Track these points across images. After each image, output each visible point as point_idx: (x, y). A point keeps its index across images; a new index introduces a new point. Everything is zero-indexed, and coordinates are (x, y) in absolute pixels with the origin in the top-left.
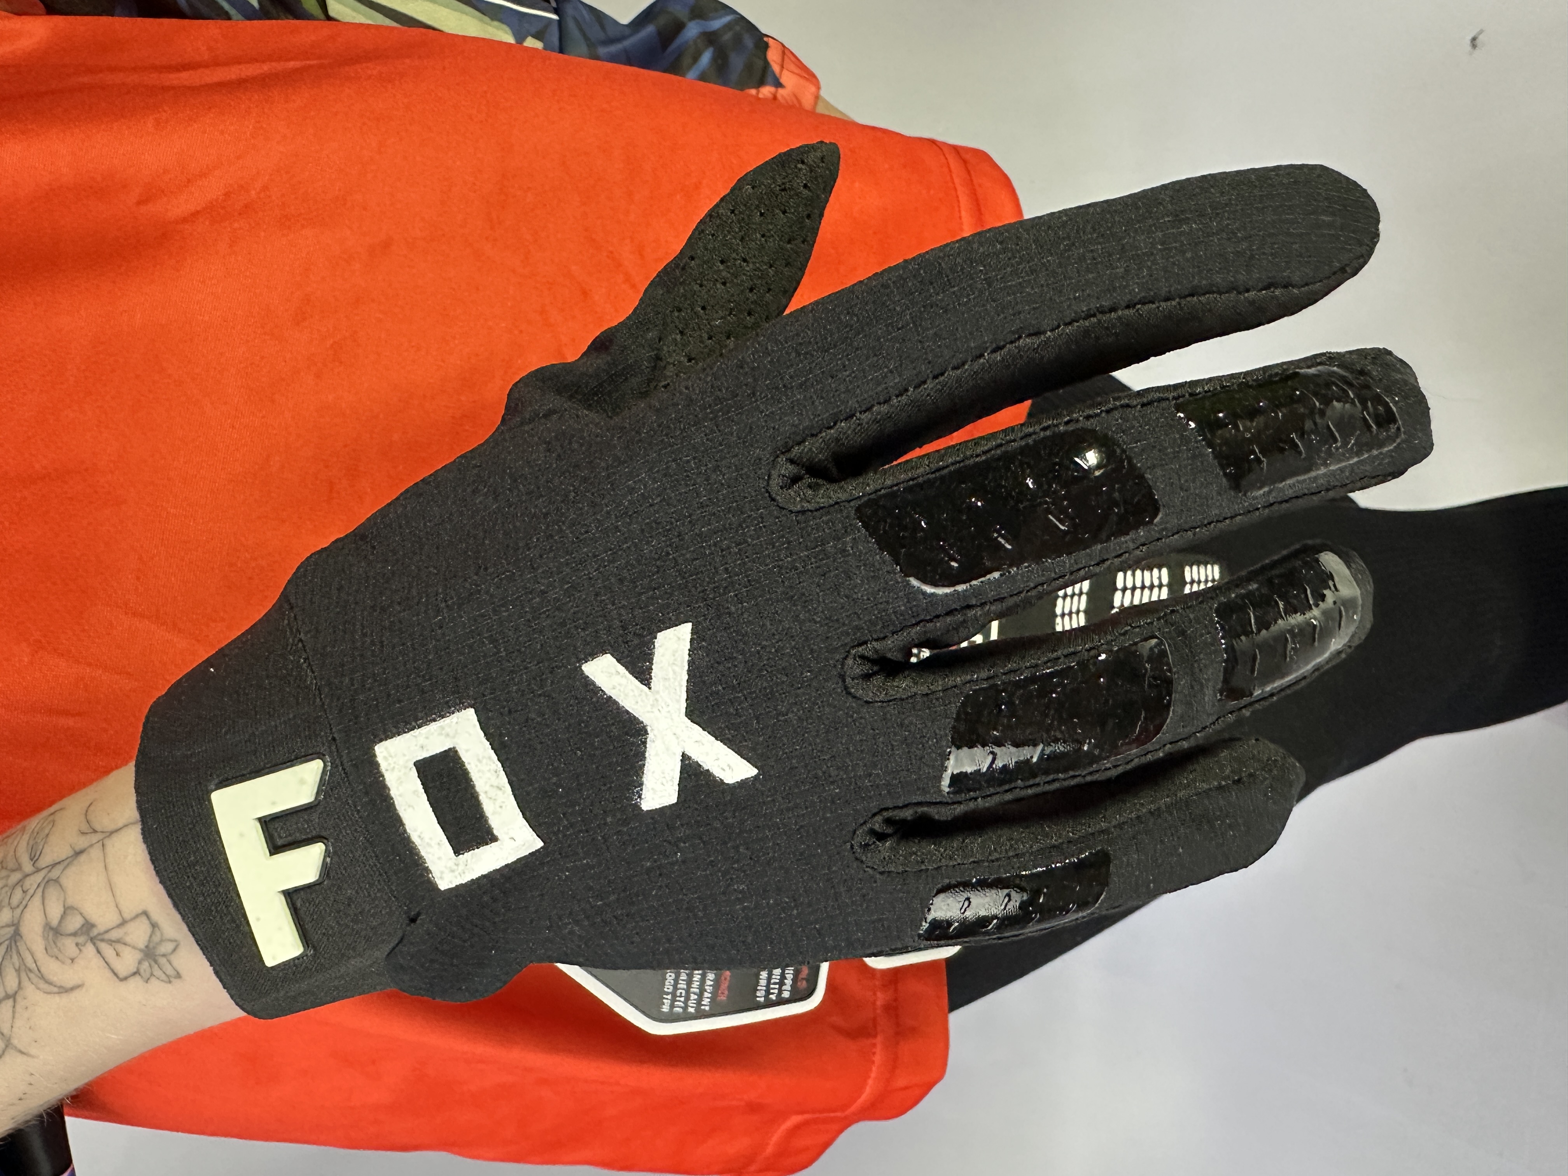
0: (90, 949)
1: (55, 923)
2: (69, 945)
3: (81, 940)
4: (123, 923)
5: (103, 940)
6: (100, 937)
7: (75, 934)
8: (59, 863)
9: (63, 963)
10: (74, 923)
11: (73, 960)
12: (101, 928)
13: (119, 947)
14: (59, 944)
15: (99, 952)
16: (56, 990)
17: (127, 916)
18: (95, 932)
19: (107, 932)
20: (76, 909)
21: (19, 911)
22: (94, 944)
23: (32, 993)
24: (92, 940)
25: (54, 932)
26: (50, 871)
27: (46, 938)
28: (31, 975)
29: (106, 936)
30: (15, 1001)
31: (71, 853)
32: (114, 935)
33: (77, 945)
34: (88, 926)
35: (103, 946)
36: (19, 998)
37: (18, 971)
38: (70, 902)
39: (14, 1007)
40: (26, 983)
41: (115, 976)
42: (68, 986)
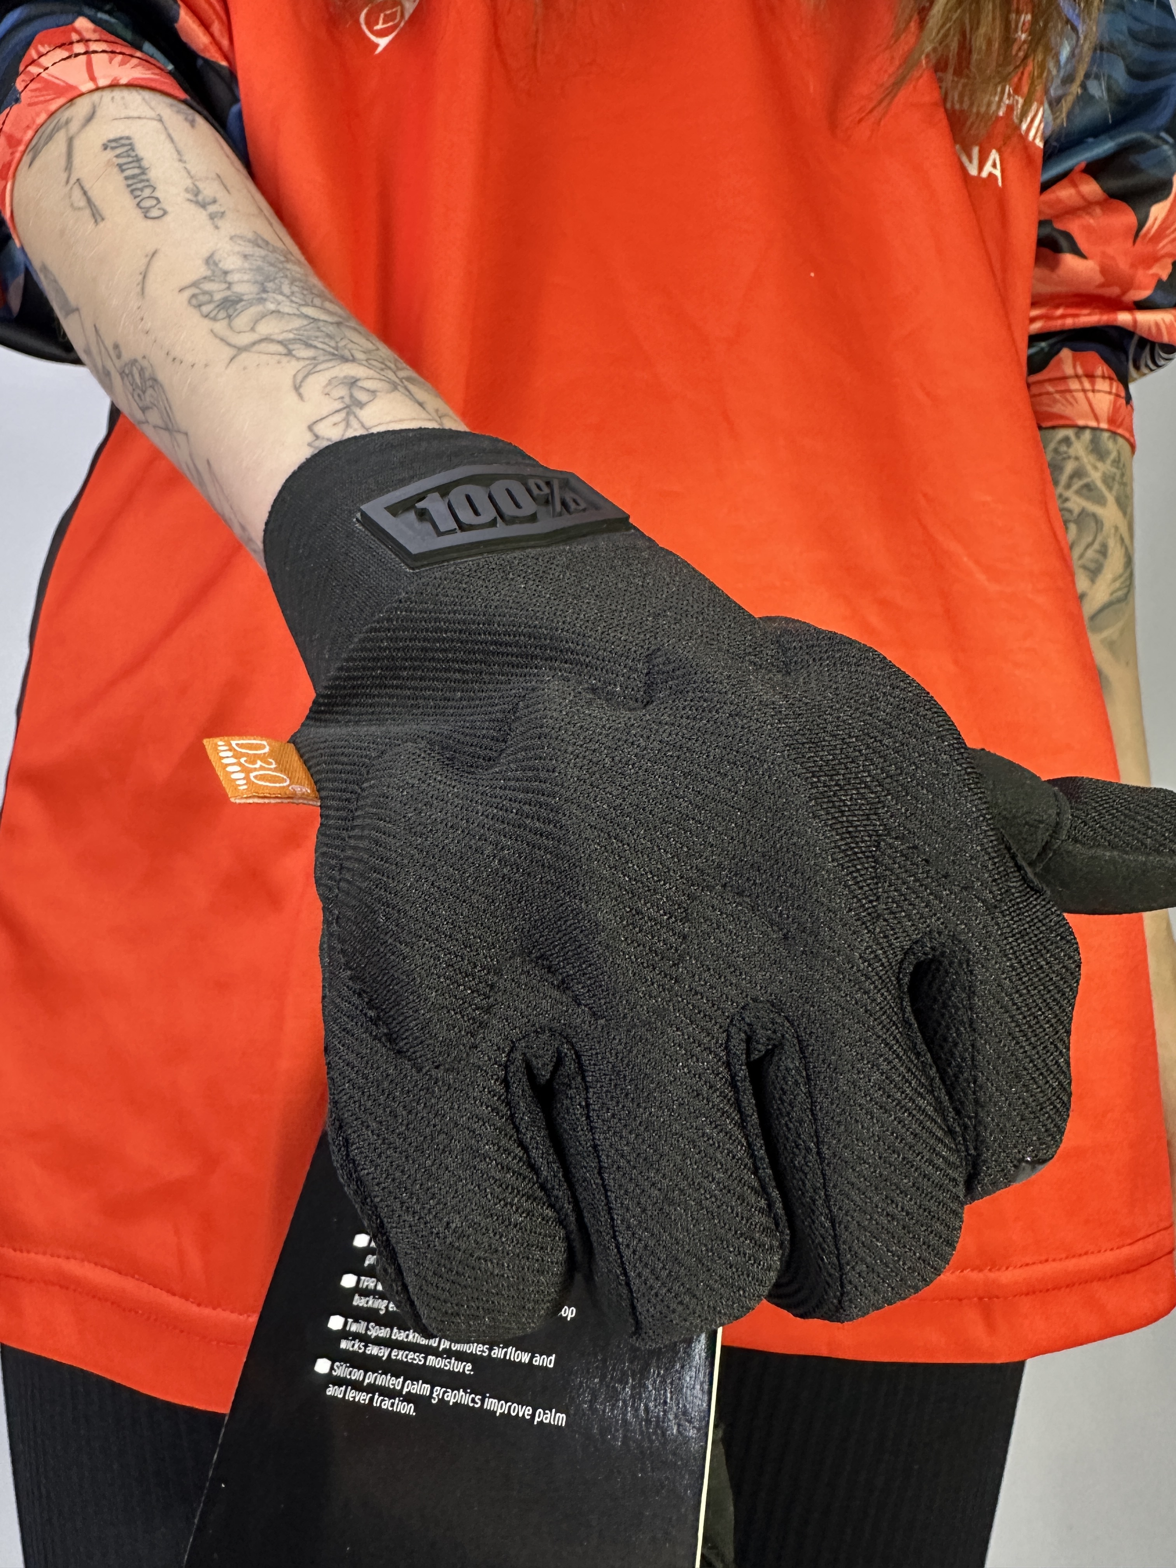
0: (338, 405)
1: (360, 384)
2: (342, 391)
3: (347, 400)
4: (367, 429)
5: (347, 414)
6: (350, 412)
7: (351, 396)
8: (408, 391)
9: (324, 388)
10: (362, 396)
11: (327, 394)
13: (342, 426)
14: (341, 386)
15: (337, 412)
16: (298, 381)
18: (355, 409)
19: (356, 417)
20: (374, 398)
21: (364, 363)
22: (344, 408)
23: (292, 367)
24: (347, 408)
25: (352, 383)
26: (401, 385)
27: (345, 377)
28: (311, 367)
29: (352, 418)
30: (285, 355)
31: (420, 401)
32: (354, 422)
33: (342, 397)
34: (361, 405)
35: (343, 415)
36: (288, 358)
37: (314, 358)
38: (379, 395)
39: (280, 354)
40: (302, 363)
41: (315, 422)
42: (302, 390)
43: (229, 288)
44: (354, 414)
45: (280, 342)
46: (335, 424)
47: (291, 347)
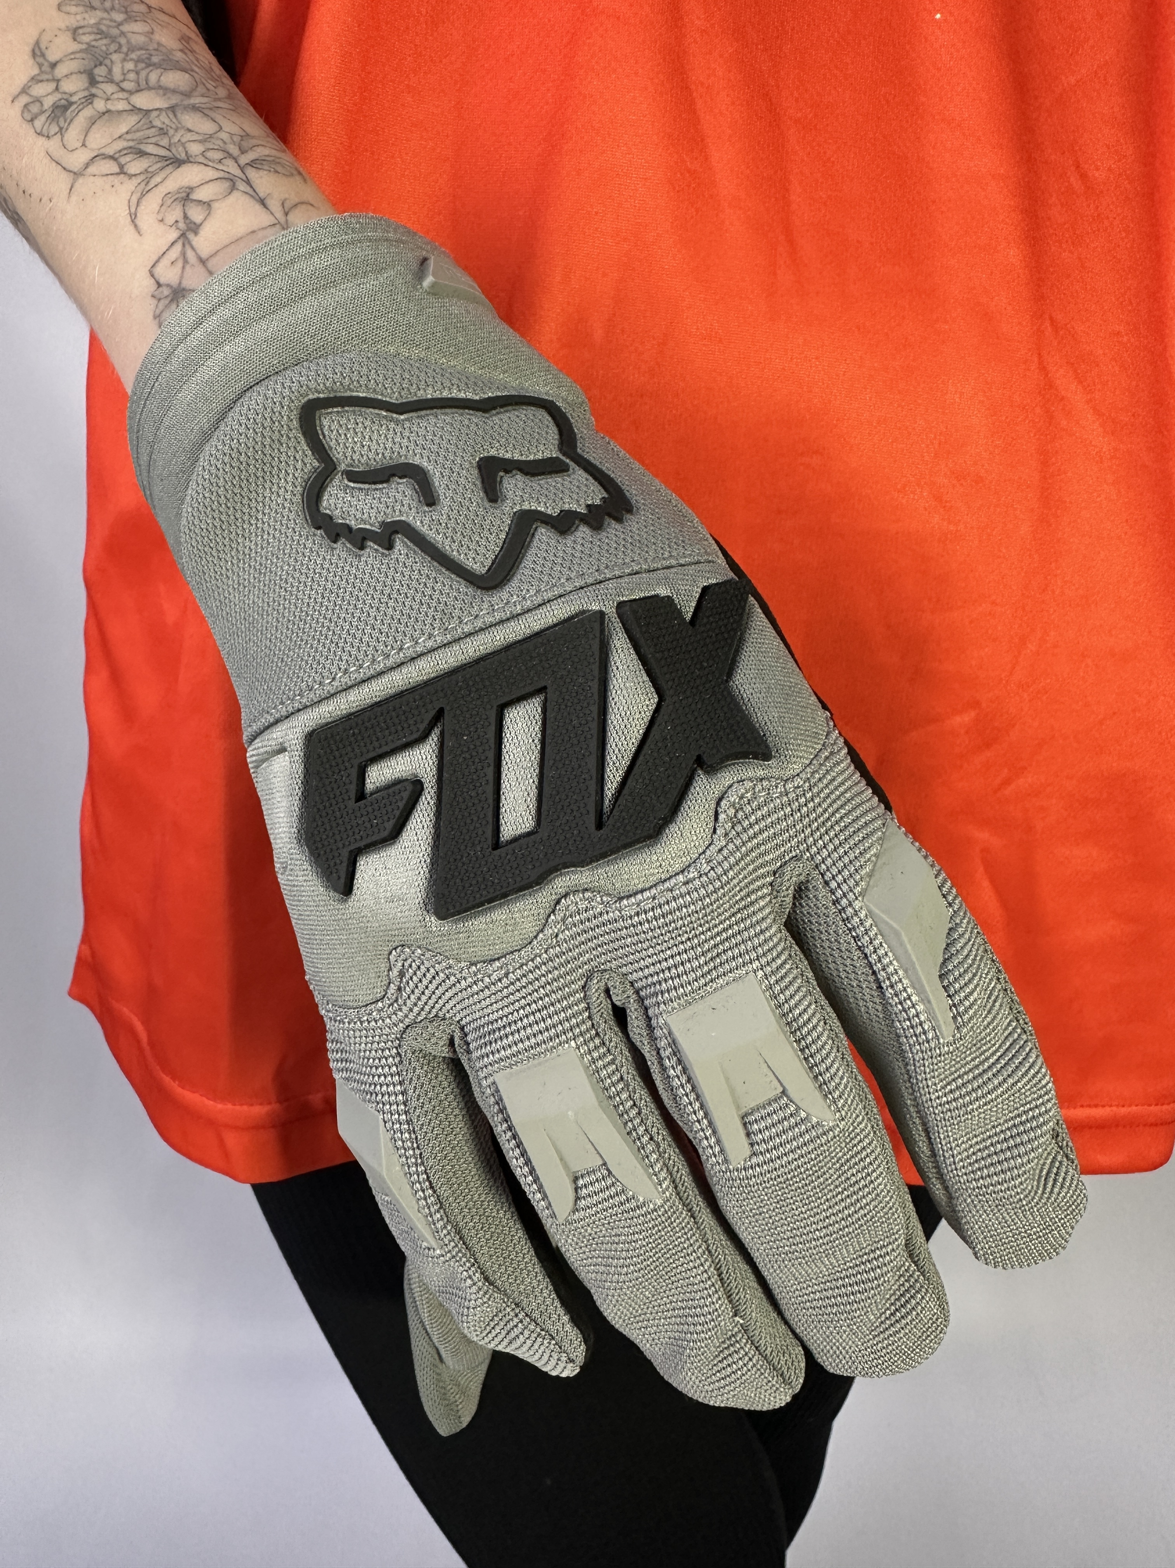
2: (176, 213)
19: (191, 247)
27: (179, 190)
30: (117, 174)
34: (196, 228)
37: (146, 171)
42: (137, 221)
43: (57, 89)
45: (112, 157)
47: (123, 160)
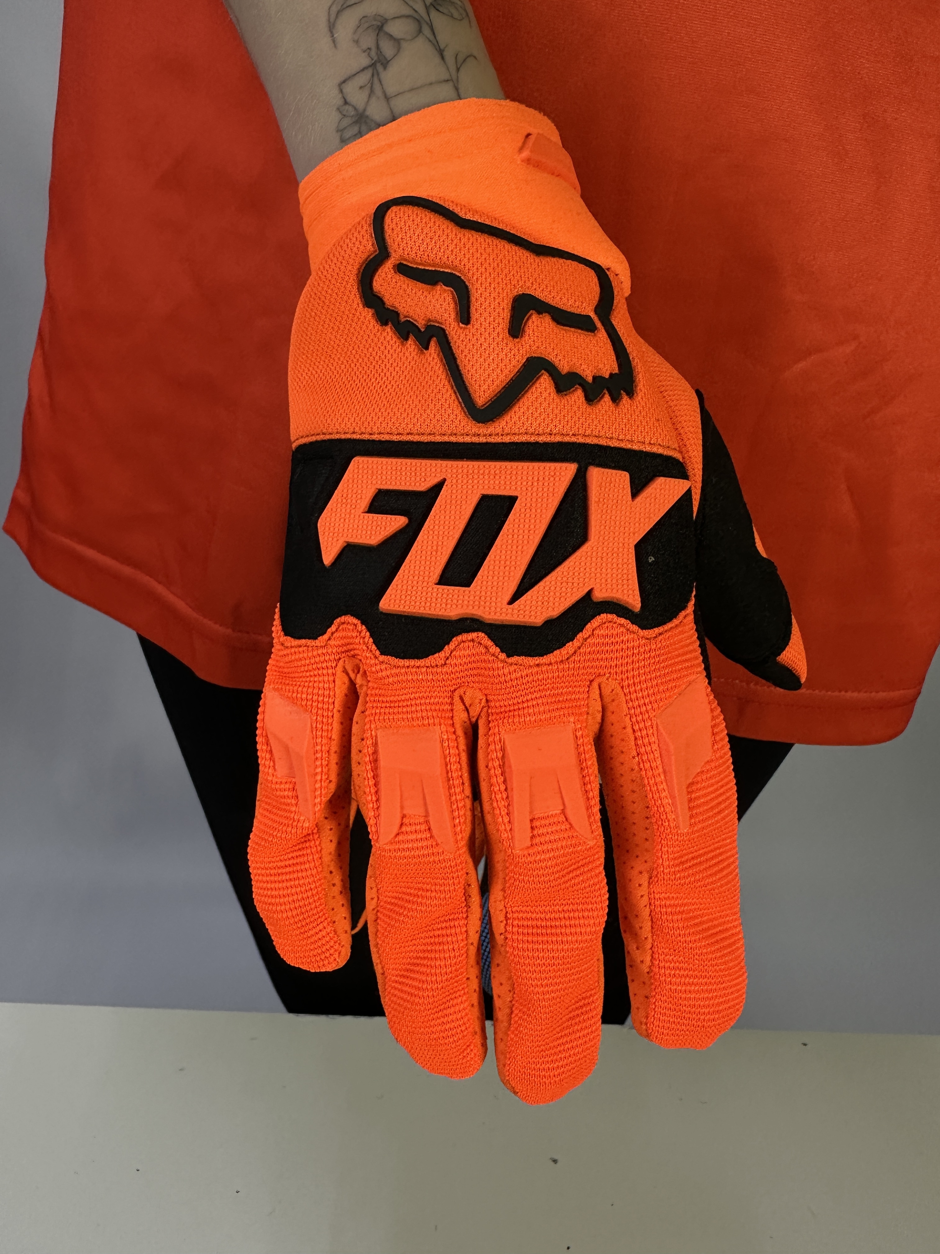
0: (365, 61)
1: (387, 28)
3: (373, 53)
4: (387, 99)
5: (373, 75)
6: (375, 73)
7: (378, 47)
8: (434, 34)
9: (355, 32)
10: (387, 48)
11: (357, 42)
12: (384, 75)
13: (367, 92)
14: (370, 30)
15: (364, 69)
16: (332, 20)
17: (393, 102)
18: (380, 68)
20: (398, 51)
22: (370, 66)
24: (373, 65)
25: (380, 26)
26: (427, 24)
29: (376, 79)
31: (442, 47)
32: (377, 86)
33: (369, 49)
35: (368, 74)
38: (404, 44)
41: (344, 82)
44: (378, 74)
46: (361, 87)
